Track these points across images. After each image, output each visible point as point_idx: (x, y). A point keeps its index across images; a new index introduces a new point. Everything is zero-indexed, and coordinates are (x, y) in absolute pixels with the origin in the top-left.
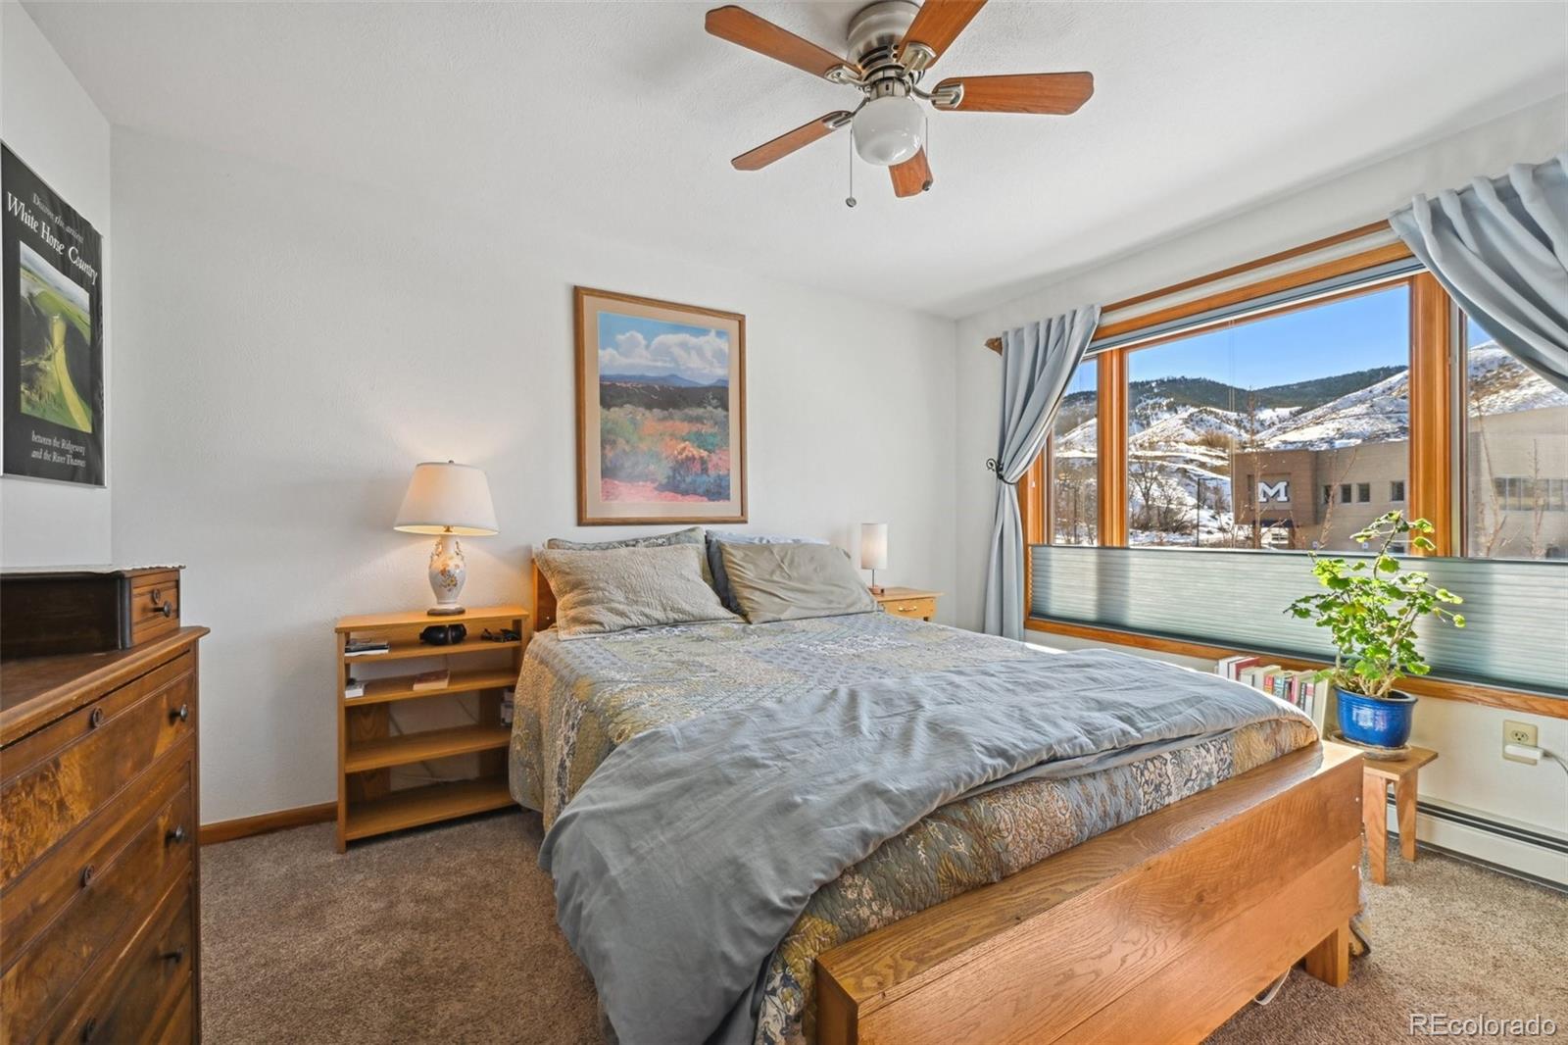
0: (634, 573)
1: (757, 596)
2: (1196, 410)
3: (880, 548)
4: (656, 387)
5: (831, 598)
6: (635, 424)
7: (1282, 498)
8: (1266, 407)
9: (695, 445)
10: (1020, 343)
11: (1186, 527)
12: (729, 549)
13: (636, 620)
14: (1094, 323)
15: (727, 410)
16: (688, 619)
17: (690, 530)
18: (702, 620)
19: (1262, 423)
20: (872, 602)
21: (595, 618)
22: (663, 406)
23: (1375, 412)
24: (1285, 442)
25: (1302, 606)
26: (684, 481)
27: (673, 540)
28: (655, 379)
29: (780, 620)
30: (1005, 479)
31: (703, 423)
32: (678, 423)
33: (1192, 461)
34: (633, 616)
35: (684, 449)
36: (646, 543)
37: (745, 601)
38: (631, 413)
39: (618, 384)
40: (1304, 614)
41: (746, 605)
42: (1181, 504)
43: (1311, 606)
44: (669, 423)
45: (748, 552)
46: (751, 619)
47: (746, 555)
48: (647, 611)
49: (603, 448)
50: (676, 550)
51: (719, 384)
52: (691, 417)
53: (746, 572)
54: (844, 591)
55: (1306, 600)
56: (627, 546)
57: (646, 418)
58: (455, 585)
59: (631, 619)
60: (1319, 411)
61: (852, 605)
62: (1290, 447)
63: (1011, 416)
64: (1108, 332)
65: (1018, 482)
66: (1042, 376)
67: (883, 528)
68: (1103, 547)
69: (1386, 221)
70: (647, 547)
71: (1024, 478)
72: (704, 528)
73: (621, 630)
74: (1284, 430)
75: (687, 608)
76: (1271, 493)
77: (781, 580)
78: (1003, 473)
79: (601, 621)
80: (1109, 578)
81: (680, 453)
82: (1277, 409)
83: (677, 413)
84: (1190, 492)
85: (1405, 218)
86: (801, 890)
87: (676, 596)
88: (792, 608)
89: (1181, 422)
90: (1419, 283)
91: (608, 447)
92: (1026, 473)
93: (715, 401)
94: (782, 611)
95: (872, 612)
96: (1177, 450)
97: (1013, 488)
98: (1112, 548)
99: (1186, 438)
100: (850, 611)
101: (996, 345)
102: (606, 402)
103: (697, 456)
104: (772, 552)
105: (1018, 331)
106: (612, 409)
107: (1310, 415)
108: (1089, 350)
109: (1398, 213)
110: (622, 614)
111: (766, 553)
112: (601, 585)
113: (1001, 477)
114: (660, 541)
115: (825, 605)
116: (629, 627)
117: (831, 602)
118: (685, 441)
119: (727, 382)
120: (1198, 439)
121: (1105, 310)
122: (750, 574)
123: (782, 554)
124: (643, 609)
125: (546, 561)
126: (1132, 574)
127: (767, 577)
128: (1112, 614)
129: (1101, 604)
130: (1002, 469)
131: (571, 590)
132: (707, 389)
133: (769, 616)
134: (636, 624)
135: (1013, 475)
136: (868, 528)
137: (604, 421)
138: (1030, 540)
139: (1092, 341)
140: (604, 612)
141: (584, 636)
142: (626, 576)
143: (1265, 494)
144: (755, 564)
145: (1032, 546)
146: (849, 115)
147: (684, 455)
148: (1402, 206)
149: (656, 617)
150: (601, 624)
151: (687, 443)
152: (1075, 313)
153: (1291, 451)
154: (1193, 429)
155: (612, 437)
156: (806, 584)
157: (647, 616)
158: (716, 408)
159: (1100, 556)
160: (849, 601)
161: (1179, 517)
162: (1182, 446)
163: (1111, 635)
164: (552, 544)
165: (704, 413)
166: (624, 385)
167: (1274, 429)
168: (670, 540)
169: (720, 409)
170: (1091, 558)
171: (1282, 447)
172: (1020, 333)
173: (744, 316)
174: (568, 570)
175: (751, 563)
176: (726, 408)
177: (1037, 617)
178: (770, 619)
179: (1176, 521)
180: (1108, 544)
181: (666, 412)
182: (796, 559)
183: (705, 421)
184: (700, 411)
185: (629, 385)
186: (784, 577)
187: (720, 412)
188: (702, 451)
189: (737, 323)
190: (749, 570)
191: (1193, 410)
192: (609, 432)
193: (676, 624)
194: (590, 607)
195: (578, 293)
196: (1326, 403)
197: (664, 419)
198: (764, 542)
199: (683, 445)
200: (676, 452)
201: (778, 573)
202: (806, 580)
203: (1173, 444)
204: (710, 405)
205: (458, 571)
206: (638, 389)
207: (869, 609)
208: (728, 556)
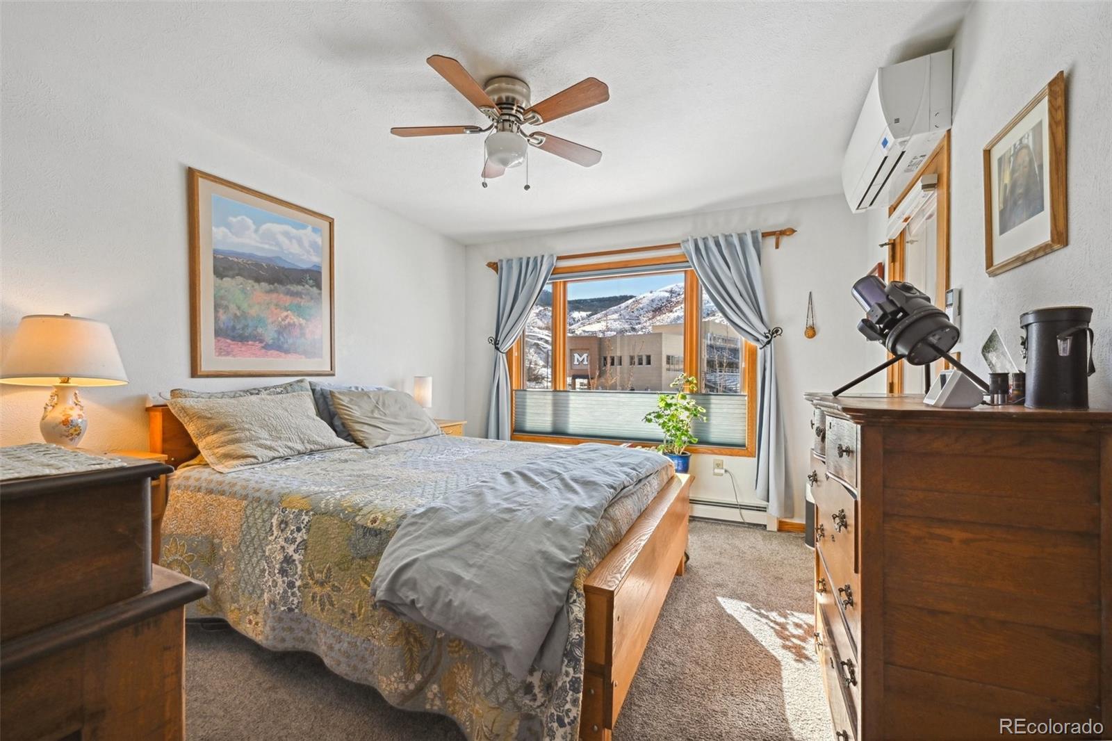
0: (272, 415)
1: (366, 428)
2: (543, 308)
3: (427, 393)
4: (264, 265)
5: (414, 427)
6: (245, 293)
7: (585, 363)
8: (576, 310)
9: (296, 314)
10: (510, 268)
11: (539, 379)
12: (337, 395)
13: (283, 452)
14: (553, 265)
15: (321, 289)
16: (321, 448)
17: (298, 381)
18: (330, 448)
19: (574, 319)
20: (438, 428)
21: (249, 453)
22: (271, 281)
23: (621, 318)
24: (584, 331)
25: (649, 417)
26: (287, 342)
27: (289, 389)
28: (262, 258)
29: (386, 444)
30: (500, 349)
31: (301, 298)
32: (282, 296)
33: (542, 339)
34: (280, 449)
35: (287, 317)
36: (268, 391)
37: (358, 433)
38: (241, 284)
39: (231, 259)
40: (650, 421)
41: (360, 436)
42: (536, 364)
43: (651, 417)
44: (274, 295)
45: (352, 398)
46: (367, 445)
47: (352, 400)
48: (290, 444)
49: (216, 311)
50: (293, 396)
51: (315, 269)
52: (293, 291)
53: (356, 412)
54: (420, 422)
55: (650, 414)
56: (252, 394)
57: (255, 290)
58: (78, 434)
59: (279, 452)
60: (599, 316)
61: (426, 432)
62: (586, 334)
63: (503, 315)
64: (560, 271)
65: (507, 352)
66: (524, 289)
67: (430, 379)
68: (555, 391)
69: (679, 244)
70: (269, 394)
71: (511, 350)
72: (309, 379)
73: (271, 460)
74: (583, 324)
75: (320, 440)
76: (581, 359)
77: (379, 417)
78: (499, 346)
79: (255, 454)
80: (559, 409)
81: (283, 320)
82: (581, 312)
83: (281, 288)
84: (541, 358)
85: (686, 245)
86: (578, 554)
87: (309, 432)
88: (392, 435)
89: (535, 315)
90: (689, 273)
91: (221, 311)
92: (512, 348)
93: (311, 281)
94: (387, 438)
95: (439, 435)
96: (534, 332)
97: (504, 355)
98: (560, 391)
99: (537, 325)
100: (427, 435)
101: (494, 266)
102: (219, 273)
103: (297, 323)
104: (369, 397)
105: (509, 261)
106: (224, 279)
107: (595, 317)
108: (550, 279)
109: (683, 242)
110: (270, 448)
111: (366, 398)
112: (246, 426)
113: (497, 349)
114: (279, 390)
115: (411, 433)
116: (277, 458)
117: (413, 430)
118: (288, 311)
119: (320, 267)
120: (544, 326)
121: (559, 258)
122: (357, 413)
123: (377, 398)
124: (287, 443)
125: (183, 409)
126: (571, 405)
127: (370, 415)
128: (561, 427)
129: (554, 423)
130: (498, 344)
131: (215, 432)
132: (307, 271)
133: (379, 442)
134: (283, 455)
135: (505, 348)
136: (420, 380)
137: (217, 289)
138: (514, 388)
139: (552, 274)
140: (255, 447)
141: (242, 468)
142: (266, 419)
143: (578, 360)
144: (359, 406)
145: (516, 391)
146: (481, 130)
147: (287, 322)
148: (685, 239)
149: (297, 448)
150: (255, 457)
151: (289, 312)
152: (543, 257)
153: (586, 337)
154: (541, 320)
155: (225, 303)
156: (396, 418)
157: (289, 448)
158: (312, 286)
159: (554, 396)
160: (425, 429)
161: (536, 372)
162: (536, 330)
163: (560, 439)
164: (174, 393)
165: (302, 289)
166: (236, 260)
167: (579, 323)
168: (286, 389)
169: (315, 288)
170: (549, 397)
171: (583, 335)
172: (510, 262)
173: (333, 219)
174: (210, 416)
175: (356, 405)
176: (319, 286)
177: (519, 432)
178: (380, 444)
179: (534, 375)
180: (558, 389)
181: (271, 286)
182: (386, 402)
183: (304, 296)
184: (300, 288)
185: (240, 261)
186: (381, 415)
187: (315, 290)
188: (301, 319)
189: (328, 223)
190: (356, 410)
191: (541, 308)
192: (222, 298)
193: (312, 452)
194: (241, 445)
195: (191, 176)
196: (602, 311)
197: (270, 291)
198: (360, 390)
199: (285, 314)
200: (280, 319)
201: (376, 411)
202: (395, 416)
203: (532, 328)
204: (308, 284)
205: (80, 420)
206: (248, 264)
207: (437, 433)
208: (338, 400)
